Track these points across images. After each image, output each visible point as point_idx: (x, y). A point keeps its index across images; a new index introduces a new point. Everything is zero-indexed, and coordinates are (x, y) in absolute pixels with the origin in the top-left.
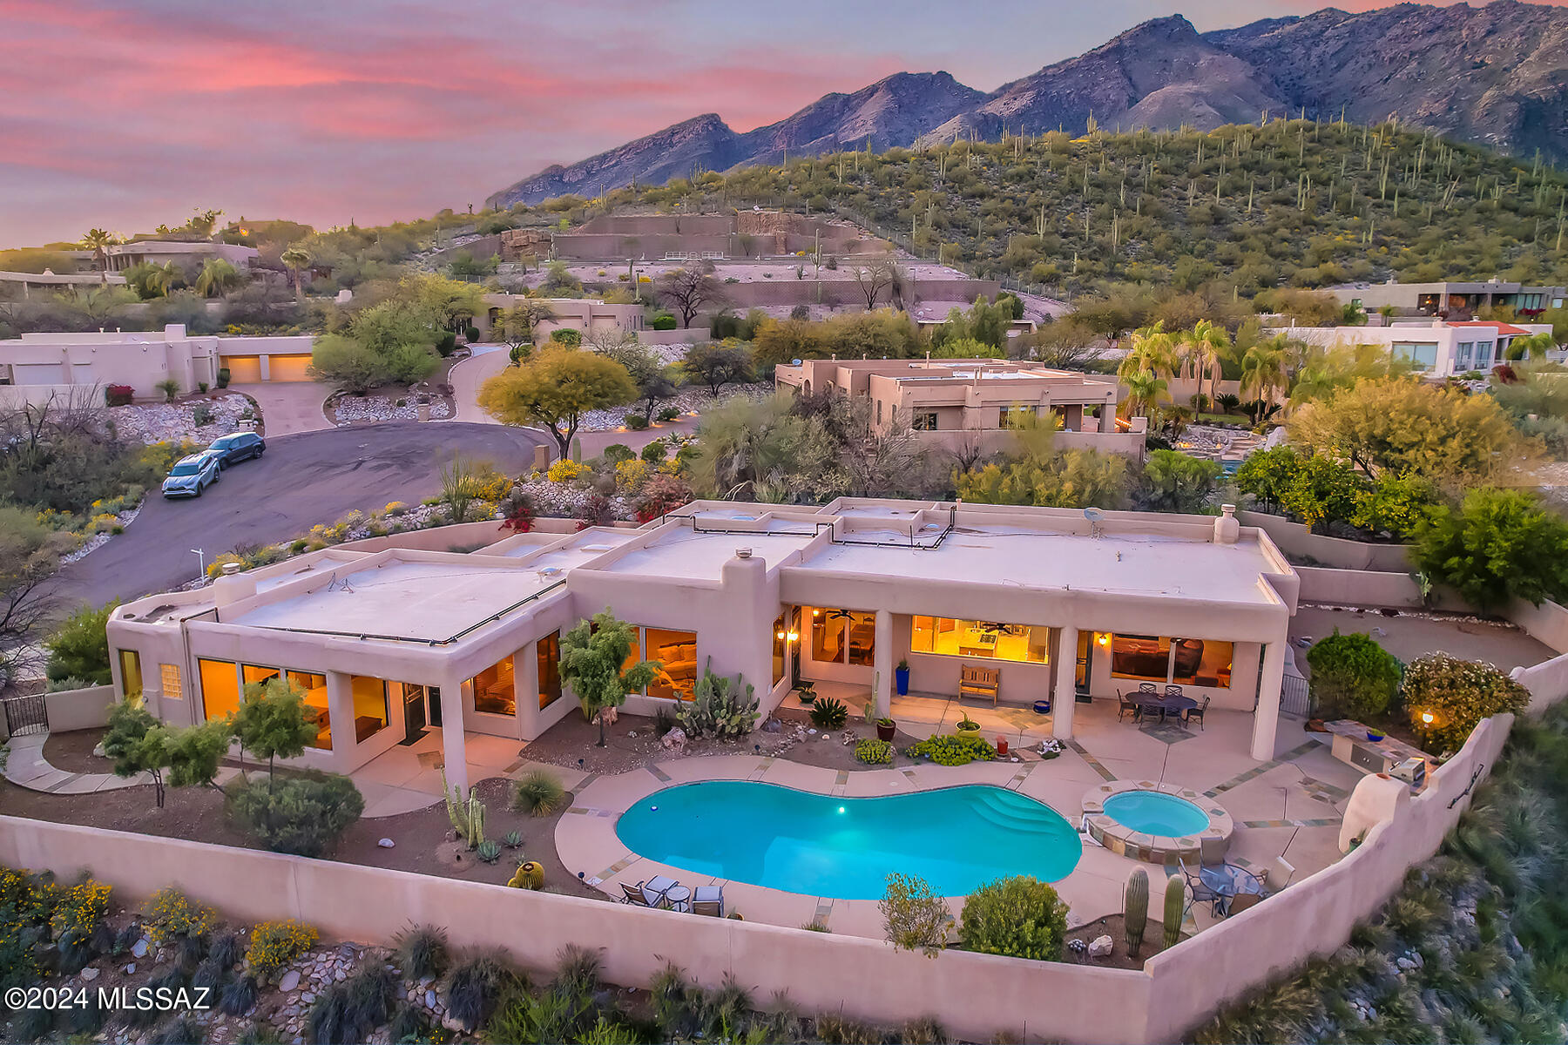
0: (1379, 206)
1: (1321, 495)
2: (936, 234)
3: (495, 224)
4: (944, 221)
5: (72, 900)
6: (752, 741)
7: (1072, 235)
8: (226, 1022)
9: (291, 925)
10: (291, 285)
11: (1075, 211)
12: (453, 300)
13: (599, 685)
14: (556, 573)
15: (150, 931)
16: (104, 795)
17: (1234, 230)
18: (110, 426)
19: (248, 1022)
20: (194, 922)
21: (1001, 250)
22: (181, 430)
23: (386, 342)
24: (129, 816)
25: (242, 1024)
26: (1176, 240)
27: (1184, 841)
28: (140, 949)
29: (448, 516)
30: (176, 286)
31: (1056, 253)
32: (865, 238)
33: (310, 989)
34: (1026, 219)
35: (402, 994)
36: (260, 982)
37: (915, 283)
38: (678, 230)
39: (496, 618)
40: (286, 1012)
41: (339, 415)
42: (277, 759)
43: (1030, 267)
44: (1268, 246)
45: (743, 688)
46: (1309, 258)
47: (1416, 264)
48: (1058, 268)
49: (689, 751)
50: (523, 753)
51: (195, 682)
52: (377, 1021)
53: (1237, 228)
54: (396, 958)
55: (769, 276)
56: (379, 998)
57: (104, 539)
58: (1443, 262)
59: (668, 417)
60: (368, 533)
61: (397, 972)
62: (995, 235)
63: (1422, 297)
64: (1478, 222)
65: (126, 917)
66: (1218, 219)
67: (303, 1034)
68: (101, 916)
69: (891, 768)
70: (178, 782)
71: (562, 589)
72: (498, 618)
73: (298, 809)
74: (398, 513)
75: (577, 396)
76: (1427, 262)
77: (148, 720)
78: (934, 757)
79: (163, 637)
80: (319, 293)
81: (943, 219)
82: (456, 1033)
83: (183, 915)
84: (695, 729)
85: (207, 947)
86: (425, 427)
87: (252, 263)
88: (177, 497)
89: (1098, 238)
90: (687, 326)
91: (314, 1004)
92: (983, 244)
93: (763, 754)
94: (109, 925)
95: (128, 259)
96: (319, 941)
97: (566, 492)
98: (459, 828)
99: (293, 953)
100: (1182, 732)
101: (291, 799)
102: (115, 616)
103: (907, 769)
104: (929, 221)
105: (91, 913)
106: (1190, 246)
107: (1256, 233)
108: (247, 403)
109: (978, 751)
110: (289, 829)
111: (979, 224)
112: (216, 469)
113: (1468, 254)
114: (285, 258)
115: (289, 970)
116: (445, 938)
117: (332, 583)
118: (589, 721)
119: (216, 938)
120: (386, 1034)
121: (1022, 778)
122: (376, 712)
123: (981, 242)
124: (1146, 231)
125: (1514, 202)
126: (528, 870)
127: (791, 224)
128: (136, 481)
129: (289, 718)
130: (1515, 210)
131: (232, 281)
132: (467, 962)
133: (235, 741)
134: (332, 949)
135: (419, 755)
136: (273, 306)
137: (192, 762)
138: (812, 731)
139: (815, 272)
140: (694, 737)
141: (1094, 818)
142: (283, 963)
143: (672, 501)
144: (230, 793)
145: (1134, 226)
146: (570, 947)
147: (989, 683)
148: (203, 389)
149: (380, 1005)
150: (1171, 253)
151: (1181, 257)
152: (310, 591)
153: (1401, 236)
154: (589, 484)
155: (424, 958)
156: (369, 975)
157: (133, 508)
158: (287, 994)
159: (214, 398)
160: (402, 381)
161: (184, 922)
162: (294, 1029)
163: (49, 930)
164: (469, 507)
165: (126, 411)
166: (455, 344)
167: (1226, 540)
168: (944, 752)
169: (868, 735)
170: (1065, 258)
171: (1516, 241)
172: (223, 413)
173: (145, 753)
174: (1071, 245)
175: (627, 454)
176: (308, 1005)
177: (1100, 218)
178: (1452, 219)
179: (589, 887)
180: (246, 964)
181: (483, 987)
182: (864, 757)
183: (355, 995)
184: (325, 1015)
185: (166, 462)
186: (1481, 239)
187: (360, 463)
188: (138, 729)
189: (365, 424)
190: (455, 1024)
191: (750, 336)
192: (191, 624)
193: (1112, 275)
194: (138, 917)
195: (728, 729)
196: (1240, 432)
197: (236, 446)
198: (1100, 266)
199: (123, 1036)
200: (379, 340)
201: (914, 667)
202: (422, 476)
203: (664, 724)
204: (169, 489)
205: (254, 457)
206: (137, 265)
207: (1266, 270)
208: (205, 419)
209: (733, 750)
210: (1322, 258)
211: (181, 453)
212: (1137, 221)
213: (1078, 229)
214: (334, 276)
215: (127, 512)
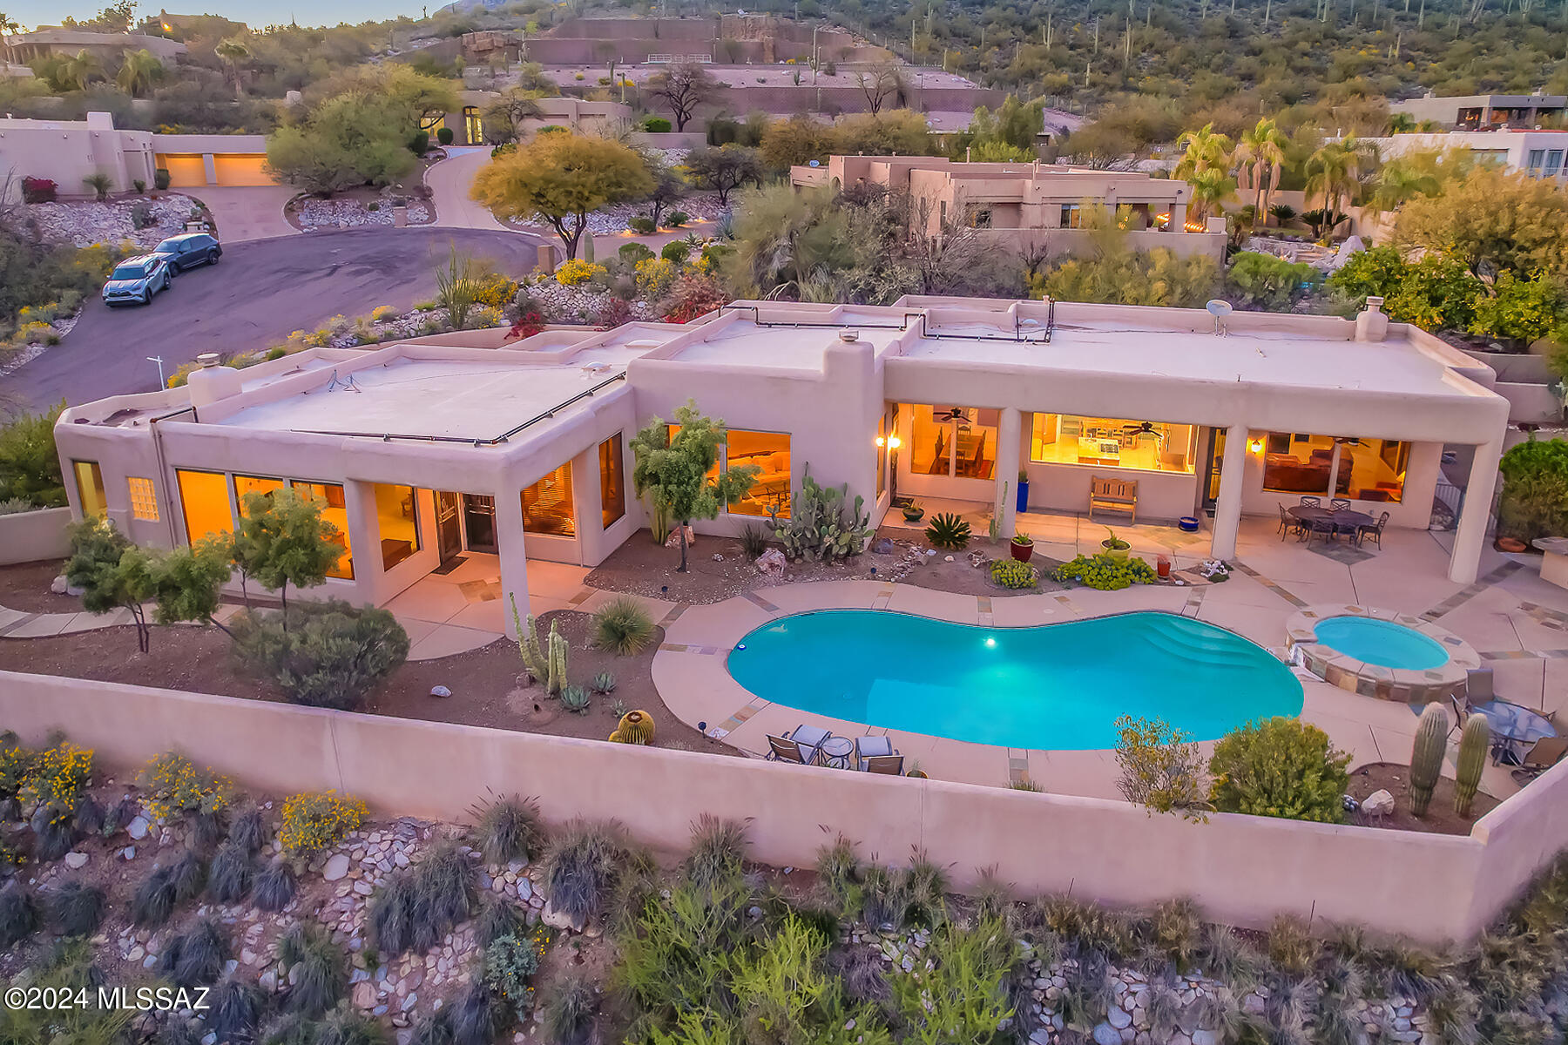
0: (1403, 19)
1: (1435, 301)
2: (937, 43)
3: (455, 26)
4: (946, 31)
5: (43, 767)
6: (865, 562)
7: (1080, 47)
8: (260, 919)
9: (333, 796)
10: (229, 83)
11: (1082, 21)
12: (424, 93)
13: (686, 494)
14: (605, 369)
15: (149, 807)
16: (70, 639)
17: (1251, 44)
18: (31, 224)
19: (289, 918)
20: (206, 794)
21: (1006, 61)
22: (119, 232)
23: (352, 136)
24: (105, 664)
25: (281, 922)
26: (1191, 54)
27: (1429, 675)
28: (138, 829)
29: (446, 323)
30: (94, 79)
31: (1065, 65)
32: (860, 45)
33: (363, 878)
34: (1031, 29)
35: (486, 882)
36: (298, 870)
37: (922, 91)
38: (657, 35)
39: (549, 415)
40: (337, 907)
41: (304, 220)
42: (292, 591)
43: (1040, 79)
44: (1289, 60)
45: (849, 502)
46: (1334, 73)
47: (1445, 81)
48: (1069, 79)
49: (791, 576)
50: (587, 581)
51: (174, 499)
52: (456, 916)
53: (1256, 41)
54: (473, 837)
55: (763, 81)
56: (456, 888)
57: (38, 350)
58: (1474, 78)
59: (676, 221)
60: (355, 341)
61: (478, 855)
62: (999, 46)
63: (1462, 112)
64: (1507, 37)
65: (115, 789)
66: (1233, 32)
67: (362, 933)
68: (84, 787)
69: (1039, 593)
70: (168, 617)
71: (619, 386)
72: (551, 416)
73: (329, 649)
74: (387, 319)
75: (588, 185)
76: (1458, 77)
77: (120, 541)
78: (1088, 580)
79: (131, 442)
80: (264, 94)
81: (944, 25)
82: (563, 930)
83: (191, 786)
84: (796, 550)
85: (226, 825)
86: (404, 232)
87: (181, 59)
88: (121, 304)
89: (1109, 50)
90: (681, 130)
91: (370, 896)
92: (987, 54)
93: (879, 579)
94: (94, 799)
95: (32, 51)
96: (370, 817)
97: (578, 296)
98: (533, 670)
99: (338, 832)
100: (1357, 552)
101: (316, 638)
102: (65, 418)
103: (1057, 594)
104: (928, 26)
105: (70, 784)
106: (1205, 61)
107: (1275, 47)
108: (194, 206)
109: (1138, 572)
110: (320, 675)
111: (982, 33)
112: (166, 274)
113: (1500, 68)
114: (220, 51)
115: (334, 854)
116: (536, 810)
117: (331, 382)
118: (660, 543)
119: (236, 815)
120: (470, 933)
121: (1197, 604)
122: (405, 533)
123: (985, 51)
124: (1158, 44)
125: (1543, 15)
126: (635, 721)
127: (780, 31)
128: (71, 286)
129: (306, 536)
130: (1544, 25)
131: (159, 75)
132: (572, 842)
133: (234, 568)
134: (387, 826)
135: (461, 585)
136: (211, 105)
137: (186, 592)
138: (931, 552)
139: (812, 77)
140: (794, 559)
141: (1310, 648)
142: (327, 845)
143: (707, 302)
144: (237, 633)
145: (1146, 38)
146: (706, 819)
147: (1123, 497)
148: (140, 188)
149: (460, 898)
150: (1186, 67)
151: (1198, 71)
152: (306, 392)
153: (1427, 51)
154: (605, 287)
155: (512, 837)
156: (443, 861)
157: (70, 317)
158: (335, 883)
159: (154, 198)
160: (372, 184)
161: (193, 796)
162: (349, 928)
163: (17, 805)
164: (469, 313)
165: (49, 209)
166: (429, 144)
167: (1372, 337)
168: (1099, 574)
169: (1002, 555)
170: (1076, 71)
171: (1547, 57)
172: (165, 215)
173: (122, 582)
174: (1079, 58)
175: (646, 254)
176: (363, 898)
177: (1108, 29)
178: (1478, 34)
179: (713, 741)
180: (278, 846)
181: (596, 873)
182: (1004, 580)
183: (426, 886)
184: (388, 910)
185: (104, 267)
186: (1512, 54)
187: (335, 269)
188: (109, 551)
189: (334, 230)
190: (561, 920)
191: (754, 140)
192: (164, 426)
193: (1126, 88)
194: (132, 788)
195: (835, 550)
196: (1303, 244)
197: (187, 249)
198: (1114, 78)
199: (128, 937)
200: (345, 136)
201: (1033, 479)
202: (408, 282)
203: (755, 546)
204: (111, 295)
205: (209, 263)
206: (44, 56)
207: (1289, 84)
208: (146, 221)
209: (844, 575)
210: (1347, 74)
211: (120, 257)
212: (1149, 33)
213: (1086, 41)
214: (280, 76)
215: (63, 321)
